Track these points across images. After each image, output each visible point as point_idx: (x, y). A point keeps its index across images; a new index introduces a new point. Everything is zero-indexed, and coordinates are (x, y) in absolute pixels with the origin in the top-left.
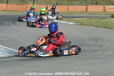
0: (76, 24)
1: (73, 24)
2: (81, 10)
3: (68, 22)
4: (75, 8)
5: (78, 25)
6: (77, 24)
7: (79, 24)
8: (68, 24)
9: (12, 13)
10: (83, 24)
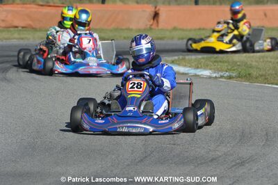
0: (221, 77)
1: (214, 75)
3: (198, 68)
5: (230, 78)
6: (227, 73)
7: (234, 75)
8: (196, 76)
10: (249, 74)
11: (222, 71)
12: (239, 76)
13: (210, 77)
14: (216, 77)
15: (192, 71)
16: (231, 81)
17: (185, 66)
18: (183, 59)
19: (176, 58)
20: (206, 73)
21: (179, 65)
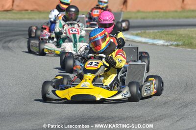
0: (171, 45)
1: (166, 44)
3: (154, 38)
5: (177, 45)
6: (175, 43)
8: (153, 44)
10: (191, 43)
11: (172, 41)
12: (184, 45)
13: (163, 45)
14: (167, 45)
15: (151, 41)
16: (178, 48)
17: (146, 37)
18: (145, 33)
19: (140, 32)
20: (161, 42)
21: (141, 36)
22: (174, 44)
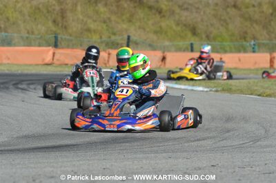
0: (211, 91)
2: (256, 63)
3: (193, 85)
4: (240, 60)
5: (217, 91)
7: (219, 89)
8: (192, 90)
9: (67, 69)
10: (230, 89)
12: (223, 90)
13: (203, 91)
14: (207, 91)
15: (190, 88)
16: (217, 93)
17: (185, 85)
20: (200, 89)
21: (180, 84)
22: (214, 89)
